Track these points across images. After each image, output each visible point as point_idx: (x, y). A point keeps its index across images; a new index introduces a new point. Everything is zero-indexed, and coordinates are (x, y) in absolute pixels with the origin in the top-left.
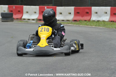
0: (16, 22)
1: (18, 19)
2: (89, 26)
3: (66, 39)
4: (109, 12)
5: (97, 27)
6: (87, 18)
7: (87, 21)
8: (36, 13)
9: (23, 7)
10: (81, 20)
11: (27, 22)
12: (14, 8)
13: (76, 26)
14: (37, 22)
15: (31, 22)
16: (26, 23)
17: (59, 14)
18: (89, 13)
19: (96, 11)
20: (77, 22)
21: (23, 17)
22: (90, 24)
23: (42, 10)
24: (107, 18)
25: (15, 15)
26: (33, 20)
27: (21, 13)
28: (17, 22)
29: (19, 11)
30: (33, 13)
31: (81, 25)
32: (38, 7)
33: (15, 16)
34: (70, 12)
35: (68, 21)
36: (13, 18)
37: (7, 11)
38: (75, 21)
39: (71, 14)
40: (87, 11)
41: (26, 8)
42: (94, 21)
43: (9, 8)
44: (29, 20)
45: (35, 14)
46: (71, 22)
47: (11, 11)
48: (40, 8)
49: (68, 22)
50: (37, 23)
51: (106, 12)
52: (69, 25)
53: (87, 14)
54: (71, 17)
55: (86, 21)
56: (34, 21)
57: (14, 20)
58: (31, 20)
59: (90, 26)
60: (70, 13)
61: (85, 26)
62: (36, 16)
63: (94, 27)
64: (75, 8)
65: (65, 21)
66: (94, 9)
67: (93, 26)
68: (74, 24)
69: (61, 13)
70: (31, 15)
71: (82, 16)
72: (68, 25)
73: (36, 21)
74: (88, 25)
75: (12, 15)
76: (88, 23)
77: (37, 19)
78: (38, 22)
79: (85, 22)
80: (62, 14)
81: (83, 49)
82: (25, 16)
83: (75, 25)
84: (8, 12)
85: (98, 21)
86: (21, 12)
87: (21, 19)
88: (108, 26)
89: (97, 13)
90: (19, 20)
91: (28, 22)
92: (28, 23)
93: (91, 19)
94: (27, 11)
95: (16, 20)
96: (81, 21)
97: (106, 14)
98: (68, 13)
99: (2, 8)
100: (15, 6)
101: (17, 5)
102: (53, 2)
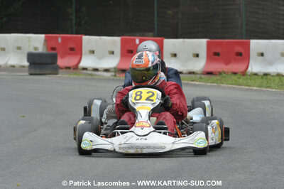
0: (65, 76)
1: (69, 68)
2: (243, 87)
5: (263, 89)
6: (238, 67)
7: (238, 76)
8: (113, 53)
10: (225, 73)
11: (91, 75)
12: (60, 40)
13: (211, 86)
14: (115, 76)
15: (102, 76)
16: (90, 77)
17: (170, 56)
18: (243, 56)
19: (261, 51)
20: (213, 78)
21: (82, 64)
22: (245, 82)
23: (129, 47)
25: (62, 57)
26: (107, 70)
27: (76, 54)
28: (68, 76)
29: (72, 49)
30: (107, 53)
31: (224, 85)
32: (118, 39)
33: (61, 62)
34: (197, 53)
35: (190, 73)
36: (58, 66)
37: (43, 49)
38: (210, 73)
39: (200, 56)
40: (239, 49)
41: (88, 41)
42: (256, 74)
43: (47, 40)
44: (96, 70)
45: (112, 55)
46: (198, 76)
47: (53, 49)
48: (123, 42)
49: (192, 75)
50: (115, 78)
52: (195, 85)
53: (240, 57)
54: (200, 65)
55: (235, 73)
56: (108, 75)
57: (60, 71)
58: (101, 71)
59: (246, 87)
60: (197, 56)
61: (234, 86)
62: (113, 62)
63: (255, 88)
64: (208, 42)
65: (185, 74)
66: (256, 44)
67: (254, 86)
68: (207, 81)
69: (175, 55)
70: (101, 58)
71: (227, 63)
72: (191, 85)
73: (113, 74)
74: (240, 85)
75: (54, 58)
76: (240, 80)
77: (115, 68)
78: (118, 75)
79: (235, 77)
80: (178, 55)
82: (87, 62)
83: (208, 84)
84: (45, 51)
85: (266, 75)
86: (76, 51)
87: (76, 67)
89: (262, 55)
90: (71, 70)
91: (94, 75)
92: (94, 79)
93: (249, 69)
94: (92, 49)
95: (64, 70)
96: (224, 75)
98: (191, 56)
99: (30, 41)
100: (62, 37)
101: (67, 33)
102: (156, 27)
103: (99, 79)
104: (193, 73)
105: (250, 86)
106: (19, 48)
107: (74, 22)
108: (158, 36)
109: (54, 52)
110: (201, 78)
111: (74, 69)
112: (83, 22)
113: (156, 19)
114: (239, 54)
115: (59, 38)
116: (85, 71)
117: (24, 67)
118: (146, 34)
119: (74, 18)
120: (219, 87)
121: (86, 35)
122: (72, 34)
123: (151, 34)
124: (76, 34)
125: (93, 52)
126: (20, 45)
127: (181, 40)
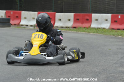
0: (14, 28)
1: (16, 25)
3: (66, 47)
4: (110, 20)
5: (95, 34)
6: (86, 25)
7: (86, 28)
9: (21, 13)
11: (24, 27)
12: (12, 13)
14: (34, 28)
16: (24, 28)
17: (58, 20)
18: (89, 20)
19: (97, 18)
20: (75, 29)
21: (21, 23)
22: (88, 31)
24: (107, 25)
25: (13, 20)
26: (31, 26)
27: (18, 19)
29: (17, 17)
30: (32, 18)
31: (79, 32)
33: (12, 22)
34: (69, 19)
35: (66, 27)
36: (10, 24)
38: (74, 27)
39: (71, 20)
40: (88, 18)
41: (24, 13)
42: (94, 28)
43: (6, 13)
44: (27, 26)
45: (34, 20)
47: (9, 17)
51: (107, 19)
52: (67, 32)
53: (87, 21)
54: (70, 24)
55: (84, 28)
56: (31, 28)
57: (11, 26)
58: (29, 26)
59: (88, 33)
60: (70, 20)
61: (83, 32)
62: (34, 22)
64: (74, 15)
66: (94, 16)
67: (91, 33)
68: (72, 30)
69: (60, 20)
70: (29, 20)
71: (82, 23)
73: (34, 27)
74: (86, 32)
75: (9, 20)
76: (86, 30)
77: (34, 25)
78: (36, 28)
81: (84, 58)
82: (23, 22)
83: (73, 32)
85: (98, 28)
86: (19, 17)
87: (19, 24)
88: (106, 33)
89: (97, 20)
90: (17, 25)
91: (26, 28)
95: (14, 26)
96: (80, 28)
97: (106, 21)
98: (67, 20)
100: (13, 12)
101: (16, 10)
102: (53, 8)
103: (28, 29)
104: (68, 27)
105: (90, 32)
108: (54, 12)
109: (9, 18)
110: (70, 29)
111: (18, 25)
113: (53, 4)
114: (87, 20)
115: (12, 12)
116: (22, 26)
118: (49, 11)
119: (19, 4)
120: (77, 33)
121: (23, 11)
122: (18, 10)
123: (51, 11)
124: (20, 10)
125: (26, 18)
127: (63, 14)
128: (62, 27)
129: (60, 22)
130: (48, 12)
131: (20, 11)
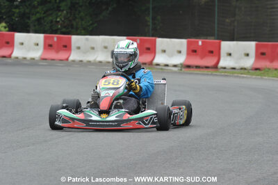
8: (180, 52)
9: (155, 41)
11: (162, 69)
12: (138, 41)
13: (255, 78)
15: (171, 70)
17: (226, 55)
20: (258, 71)
21: (156, 60)
23: (193, 47)
26: (175, 66)
27: (151, 53)
29: (148, 49)
30: (176, 53)
32: (184, 41)
34: (247, 52)
35: (242, 69)
38: (256, 69)
39: (250, 55)
41: (161, 42)
44: (167, 65)
45: (180, 54)
46: (246, 71)
48: (189, 44)
49: (242, 71)
50: (181, 71)
52: (243, 77)
54: (249, 62)
55: (276, 69)
56: (175, 69)
58: (170, 66)
60: (248, 55)
62: (180, 59)
64: (257, 45)
65: (238, 69)
68: (253, 75)
69: (230, 55)
70: (171, 56)
72: (240, 77)
73: (180, 68)
77: (181, 64)
78: (183, 70)
79: (276, 72)
80: (232, 55)
82: (160, 59)
83: (254, 77)
86: (152, 50)
87: (151, 63)
90: (147, 65)
91: (164, 69)
92: (163, 72)
94: (164, 49)
96: (268, 70)
98: (243, 55)
99: (114, 42)
100: (140, 39)
101: (145, 36)
102: (216, 32)
103: (168, 72)
104: (245, 69)
106: (106, 48)
107: (151, 27)
111: (149, 65)
112: (159, 27)
113: (216, 26)
115: (138, 39)
116: (158, 67)
117: (109, 62)
119: (150, 24)
121: (159, 37)
122: (149, 36)
123: (213, 38)
124: (153, 36)
125: (164, 51)
126: (106, 45)
127: (235, 42)
128: (234, 69)
129: (229, 58)
130: (207, 39)
131: (154, 38)
